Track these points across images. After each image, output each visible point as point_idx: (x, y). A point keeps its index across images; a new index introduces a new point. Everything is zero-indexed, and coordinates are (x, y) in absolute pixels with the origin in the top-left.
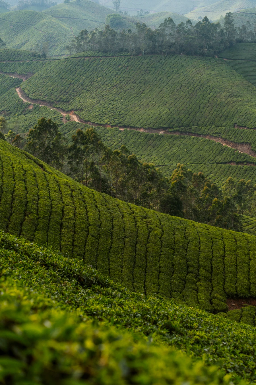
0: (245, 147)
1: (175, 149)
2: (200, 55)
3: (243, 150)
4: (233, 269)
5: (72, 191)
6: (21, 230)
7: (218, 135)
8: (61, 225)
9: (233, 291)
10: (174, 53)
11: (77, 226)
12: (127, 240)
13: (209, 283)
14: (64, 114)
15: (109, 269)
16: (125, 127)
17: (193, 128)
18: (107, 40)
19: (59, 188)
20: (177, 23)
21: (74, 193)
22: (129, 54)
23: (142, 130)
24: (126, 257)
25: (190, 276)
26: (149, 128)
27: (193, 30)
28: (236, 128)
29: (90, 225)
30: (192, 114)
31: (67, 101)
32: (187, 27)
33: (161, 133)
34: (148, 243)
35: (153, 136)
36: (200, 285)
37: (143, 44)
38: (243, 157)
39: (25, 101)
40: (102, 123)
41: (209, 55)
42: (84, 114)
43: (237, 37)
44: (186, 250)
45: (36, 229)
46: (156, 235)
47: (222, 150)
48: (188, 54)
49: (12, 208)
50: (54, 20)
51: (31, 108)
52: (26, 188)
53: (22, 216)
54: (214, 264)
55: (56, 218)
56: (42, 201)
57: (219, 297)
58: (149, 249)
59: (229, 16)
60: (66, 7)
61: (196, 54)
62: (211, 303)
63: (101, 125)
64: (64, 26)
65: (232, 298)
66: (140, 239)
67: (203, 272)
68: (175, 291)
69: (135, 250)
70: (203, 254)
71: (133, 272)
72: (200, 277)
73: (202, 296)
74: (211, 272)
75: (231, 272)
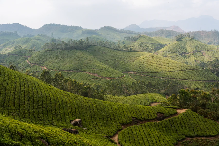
0: (96, 74)
1: (76, 76)
2: (80, 49)
3: (95, 75)
4: (120, 115)
5: (66, 94)
6: (56, 109)
7: (88, 71)
8: (67, 106)
9: (122, 122)
10: (73, 49)
11: (72, 106)
12: (87, 109)
13: (114, 121)
14: (42, 67)
15: (85, 119)
16: (61, 70)
17: (80, 70)
18: (53, 46)
19: (62, 93)
20: (73, 41)
21: (67, 95)
22: (60, 50)
23: (66, 71)
24: (88, 115)
25: (109, 119)
26: (68, 70)
27: (77, 42)
28: (93, 69)
29: (75, 105)
30: (80, 66)
31: (42, 63)
32: (76, 42)
33: (71, 71)
34: (94, 109)
35: (69, 73)
36: (112, 122)
37: (64, 47)
38: (96, 77)
39: (30, 64)
40: (54, 69)
41: (83, 49)
42: (48, 67)
43: (90, 44)
44: (105, 110)
45: (60, 108)
46: (95, 106)
47: (89, 76)
48: (77, 49)
49: (51, 102)
50: (35, 40)
51: (32, 66)
52: (53, 94)
53: (54, 104)
54: (114, 114)
55: (65, 104)
56: (59, 98)
57: (119, 125)
58: (95, 111)
59: (87, 38)
60: (38, 36)
61: (79, 49)
62: (117, 127)
63: (54, 70)
64: (38, 42)
65: (122, 124)
66: (91, 108)
67: (112, 117)
68: (106, 124)
69: (91, 112)
70: (110, 111)
71: (92, 119)
72: (111, 119)
73: (114, 125)
74: (114, 117)
75: (119, 116)
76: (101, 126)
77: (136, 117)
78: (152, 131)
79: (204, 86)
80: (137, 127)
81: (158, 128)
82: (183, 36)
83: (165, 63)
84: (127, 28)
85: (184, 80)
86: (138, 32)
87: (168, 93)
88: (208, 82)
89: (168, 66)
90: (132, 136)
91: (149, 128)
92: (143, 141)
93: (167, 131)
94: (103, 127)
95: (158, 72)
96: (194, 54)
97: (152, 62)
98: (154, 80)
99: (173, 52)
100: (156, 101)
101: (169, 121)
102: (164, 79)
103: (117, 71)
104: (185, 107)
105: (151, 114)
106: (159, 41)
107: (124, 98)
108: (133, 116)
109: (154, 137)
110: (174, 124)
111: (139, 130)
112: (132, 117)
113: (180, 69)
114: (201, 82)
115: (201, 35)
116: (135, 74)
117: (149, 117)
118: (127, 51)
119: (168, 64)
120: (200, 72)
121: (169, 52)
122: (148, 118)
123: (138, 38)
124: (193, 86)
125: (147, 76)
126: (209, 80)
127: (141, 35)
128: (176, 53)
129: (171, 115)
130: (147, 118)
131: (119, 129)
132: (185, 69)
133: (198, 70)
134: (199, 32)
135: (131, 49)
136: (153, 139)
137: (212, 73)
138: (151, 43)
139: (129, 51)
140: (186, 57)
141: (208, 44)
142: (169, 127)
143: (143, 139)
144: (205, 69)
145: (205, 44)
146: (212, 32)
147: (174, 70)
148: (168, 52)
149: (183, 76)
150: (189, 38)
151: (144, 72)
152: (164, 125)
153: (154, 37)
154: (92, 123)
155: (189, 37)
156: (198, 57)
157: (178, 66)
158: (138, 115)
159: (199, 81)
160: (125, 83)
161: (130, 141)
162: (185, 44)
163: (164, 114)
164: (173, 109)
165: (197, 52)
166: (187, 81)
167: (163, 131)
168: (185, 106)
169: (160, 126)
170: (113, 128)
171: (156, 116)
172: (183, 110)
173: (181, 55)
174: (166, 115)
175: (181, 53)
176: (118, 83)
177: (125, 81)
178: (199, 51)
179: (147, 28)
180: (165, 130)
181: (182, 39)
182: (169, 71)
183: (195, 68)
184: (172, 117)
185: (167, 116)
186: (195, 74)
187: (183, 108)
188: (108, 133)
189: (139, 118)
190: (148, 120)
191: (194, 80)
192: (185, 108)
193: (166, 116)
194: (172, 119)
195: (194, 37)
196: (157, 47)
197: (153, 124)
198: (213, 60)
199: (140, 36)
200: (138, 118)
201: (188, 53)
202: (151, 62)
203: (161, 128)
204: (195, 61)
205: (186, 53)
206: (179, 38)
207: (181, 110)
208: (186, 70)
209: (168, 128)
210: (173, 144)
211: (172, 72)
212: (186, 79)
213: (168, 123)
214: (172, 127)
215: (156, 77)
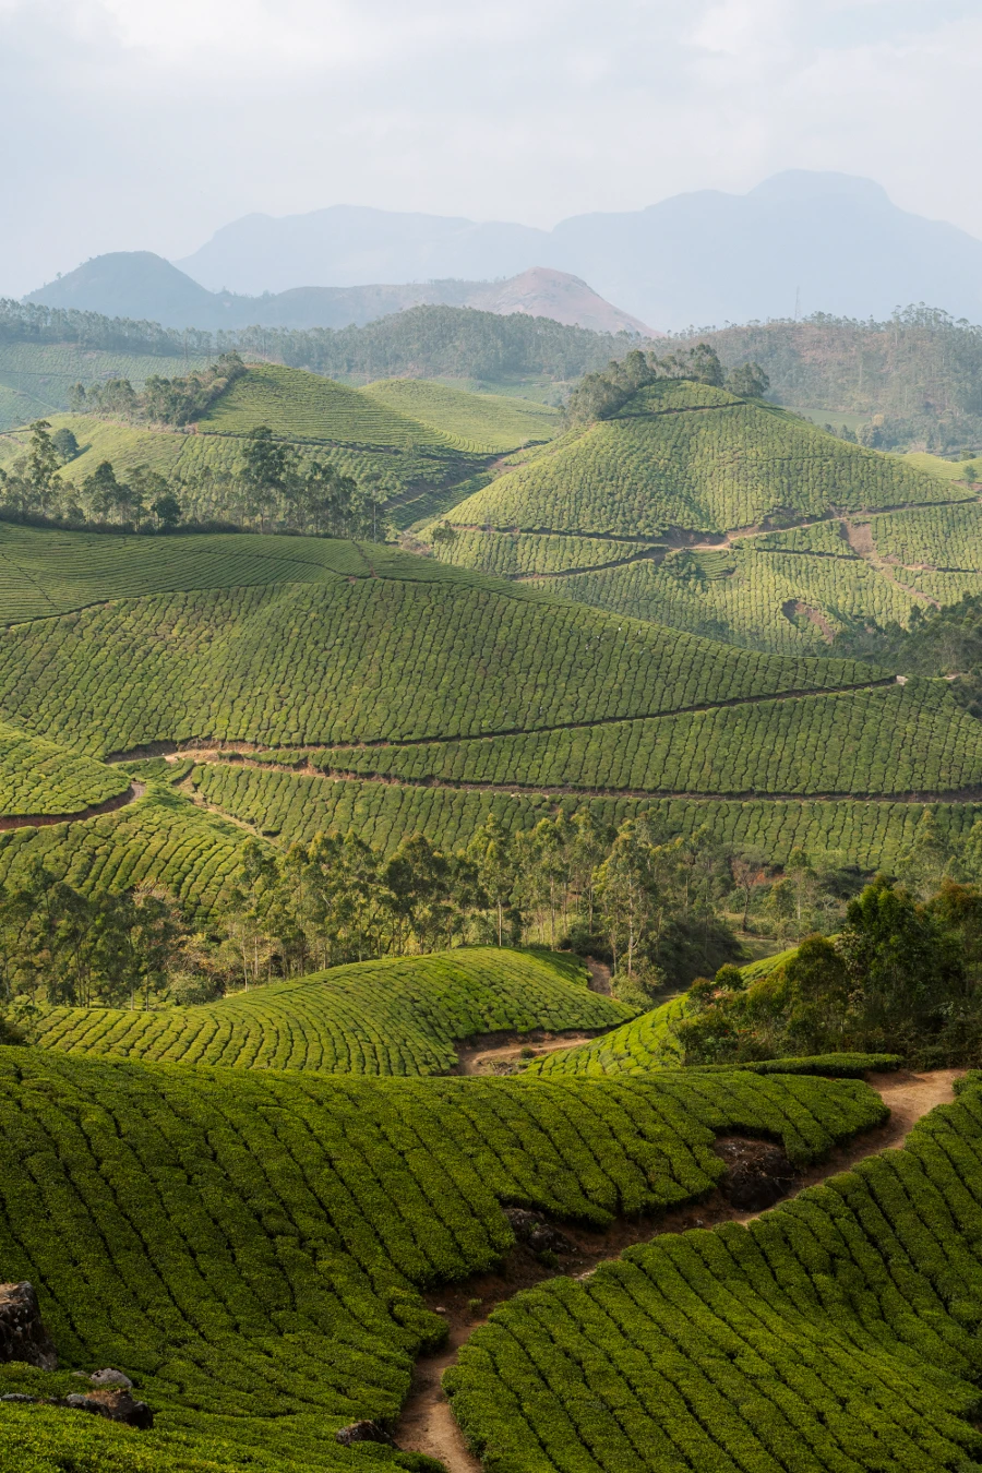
4: (378, 1194)
9: (426, 1266)
12: (32, 1163)
13: (346, 1256)
24: (67, 1225)
25: (285, 1245)
34: (99, 1160)
36: (331, 1270)
44: (214, 1157)
46: (102, 1129)
57: (404, 1295)
58: (117, 1182)
62: (400, 1322)
65: (431, 1288)
66: (67, 1152)
67: (307, 1224)
68: (278, 1308)
69: (79, 1196)
70: (273, 1165)
71: (116, 1271)
72: (313, 1243)
73: (360, 1303)
74: (330, 1220)
75: (380, 1206)
76: (236, 1328)
77: (537, 1192)
78: (728, 1315)
79: (930, 843)
80: (582, 1295)
81: (768, 1287)
82: (661, 372)
83: (533, 640)
84: (61, 284)
85: (730, 795)
86: (199, 335)
87: (600, 939)
88: (945, 805)
89: (566, 671)
90: (579, 1388)
91: (693, 1295)
92: (705, 1428)
93: (851, 1302)
94: (268, 1343)
95: (474, 732)
96: (771, 545)
97: (408, 634)
98: (445, 816)
99: (580, 533)
100: (506, 1025)
101: (845, 1198)
102: (536, 796)
103: (52, 746)
104: (938, 1049)
105: (668, 1149)
106: (426, 423)
107: (193, 1025)
108: (510, 1190)
109: (780, 1377)
110: (894, 1228)
111: (611, 1326)
112: (506, 1202)
113: (679, 696)
114: (885, 805)
115: (808, 356)
116: (235, 765)
117: (650, 1186)
118: (125, 531)
119: (561, 651)
120: (865, 719)
121: (543, 530)
122: (653, 1198)
123: (217, 397)
124: (821, 848)
125: (369, 775)
126: (954, 786)
127: (249, 359)
128: (607, 535)
129: (845, 1145)
130: (635, 1195)
131: (425, 1342)
132: (731, 695)
133: (843, 693)
134: (783, 329)
135: (168, 508)
136: (785, 1396)
137: (968, 716)
138: (353, 446)
139: (148, 531)
140: (700, 574)
141: (874, 445)
142: (863, 1261)
143: (690, 1410)
144: (902, 680)
145: (849, 444)
146: (902, 335)
147: (623, 705)
148: (529, 530)
149: (718, 763)
150: (712, 389)
151: (330, 744)
152: (813, 1251)
153: (368, 386)
154: (136, 1314)
155: (716, 379)
156: (810, 575)
157: (663, 668)
158: (553, 1175)
159: (861, 796)
160: (155, 869)
161: (589, 1448)
162: (681, 448)
163: (775, 1138)
164: (844, 1081)
165: (800, 521)
166: (757, 802)
167: (820, 1301)
168: (933, 1042)
169: (780, 1260)
170: (368, 1340)
171: (717, 1164)
172: (921, 1086)
173: (657, 553)
174: (800, 1147)
175: (651, 539)
176: (86, 871)
177: (156, 842)
178: (816, 512)
179: (276, 290)
180: (838, 1295)
181: (653, 405)
182: (578, 715)
183: (820, 674)
184: (866, 1162)
185: (808, 1151)
186: (825, 731)
187: (914, 1067)
188: (340, 1390)
189: (564, 1209)
190: (653, 1217)
191: (815, 795)
192: (938, 1063)
193: (799, 1159)
194: (865, 1176)
195: (756, 376)
196: (416, 484)
197: (714, 1252)
198: (961, 599)
199: (239, 374)
200: (553, 1205)
201: (719, 538)
202: (395, 636)
203: (796, 1277)
204: (789, 608)
205: (701, 537)
206: (622, 393)
207: (904, 1080)
208: (734, 701)
209: (856, 1269)
210: (959, 1415)
211: (605, 726)
212: (747, 783)
213: (841, 1222)
214: (886, 1260)
215: (458, 783)
